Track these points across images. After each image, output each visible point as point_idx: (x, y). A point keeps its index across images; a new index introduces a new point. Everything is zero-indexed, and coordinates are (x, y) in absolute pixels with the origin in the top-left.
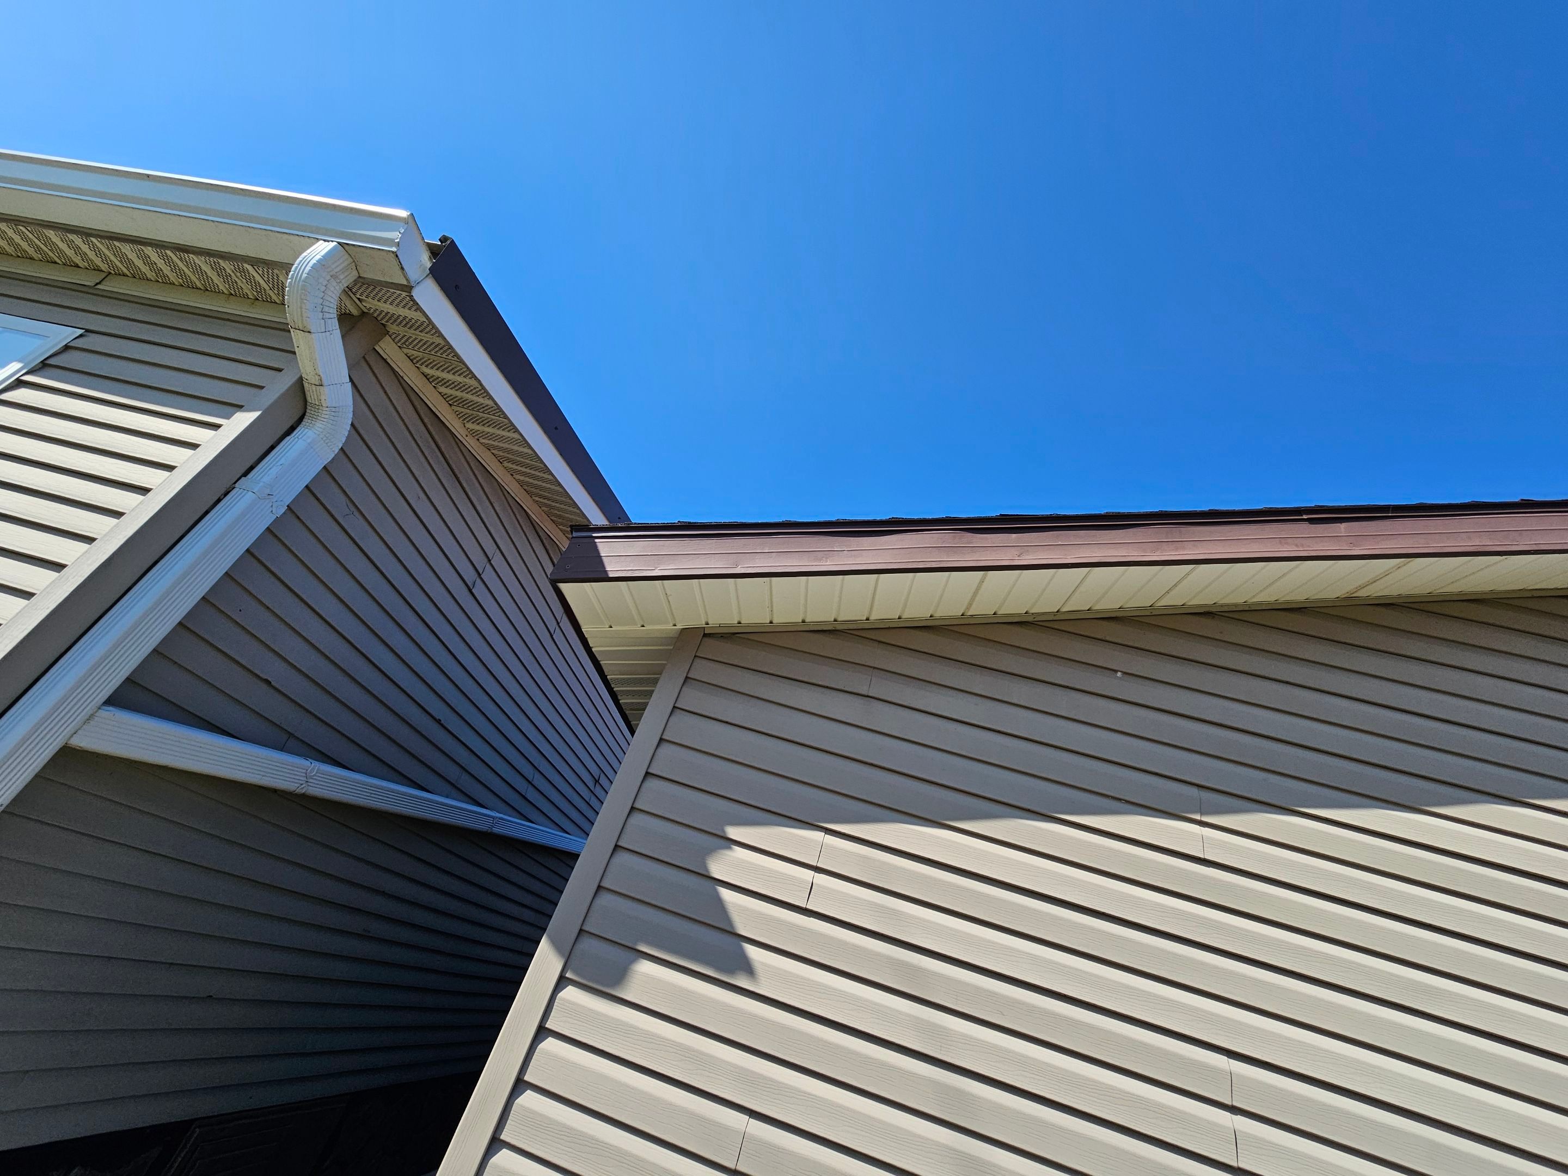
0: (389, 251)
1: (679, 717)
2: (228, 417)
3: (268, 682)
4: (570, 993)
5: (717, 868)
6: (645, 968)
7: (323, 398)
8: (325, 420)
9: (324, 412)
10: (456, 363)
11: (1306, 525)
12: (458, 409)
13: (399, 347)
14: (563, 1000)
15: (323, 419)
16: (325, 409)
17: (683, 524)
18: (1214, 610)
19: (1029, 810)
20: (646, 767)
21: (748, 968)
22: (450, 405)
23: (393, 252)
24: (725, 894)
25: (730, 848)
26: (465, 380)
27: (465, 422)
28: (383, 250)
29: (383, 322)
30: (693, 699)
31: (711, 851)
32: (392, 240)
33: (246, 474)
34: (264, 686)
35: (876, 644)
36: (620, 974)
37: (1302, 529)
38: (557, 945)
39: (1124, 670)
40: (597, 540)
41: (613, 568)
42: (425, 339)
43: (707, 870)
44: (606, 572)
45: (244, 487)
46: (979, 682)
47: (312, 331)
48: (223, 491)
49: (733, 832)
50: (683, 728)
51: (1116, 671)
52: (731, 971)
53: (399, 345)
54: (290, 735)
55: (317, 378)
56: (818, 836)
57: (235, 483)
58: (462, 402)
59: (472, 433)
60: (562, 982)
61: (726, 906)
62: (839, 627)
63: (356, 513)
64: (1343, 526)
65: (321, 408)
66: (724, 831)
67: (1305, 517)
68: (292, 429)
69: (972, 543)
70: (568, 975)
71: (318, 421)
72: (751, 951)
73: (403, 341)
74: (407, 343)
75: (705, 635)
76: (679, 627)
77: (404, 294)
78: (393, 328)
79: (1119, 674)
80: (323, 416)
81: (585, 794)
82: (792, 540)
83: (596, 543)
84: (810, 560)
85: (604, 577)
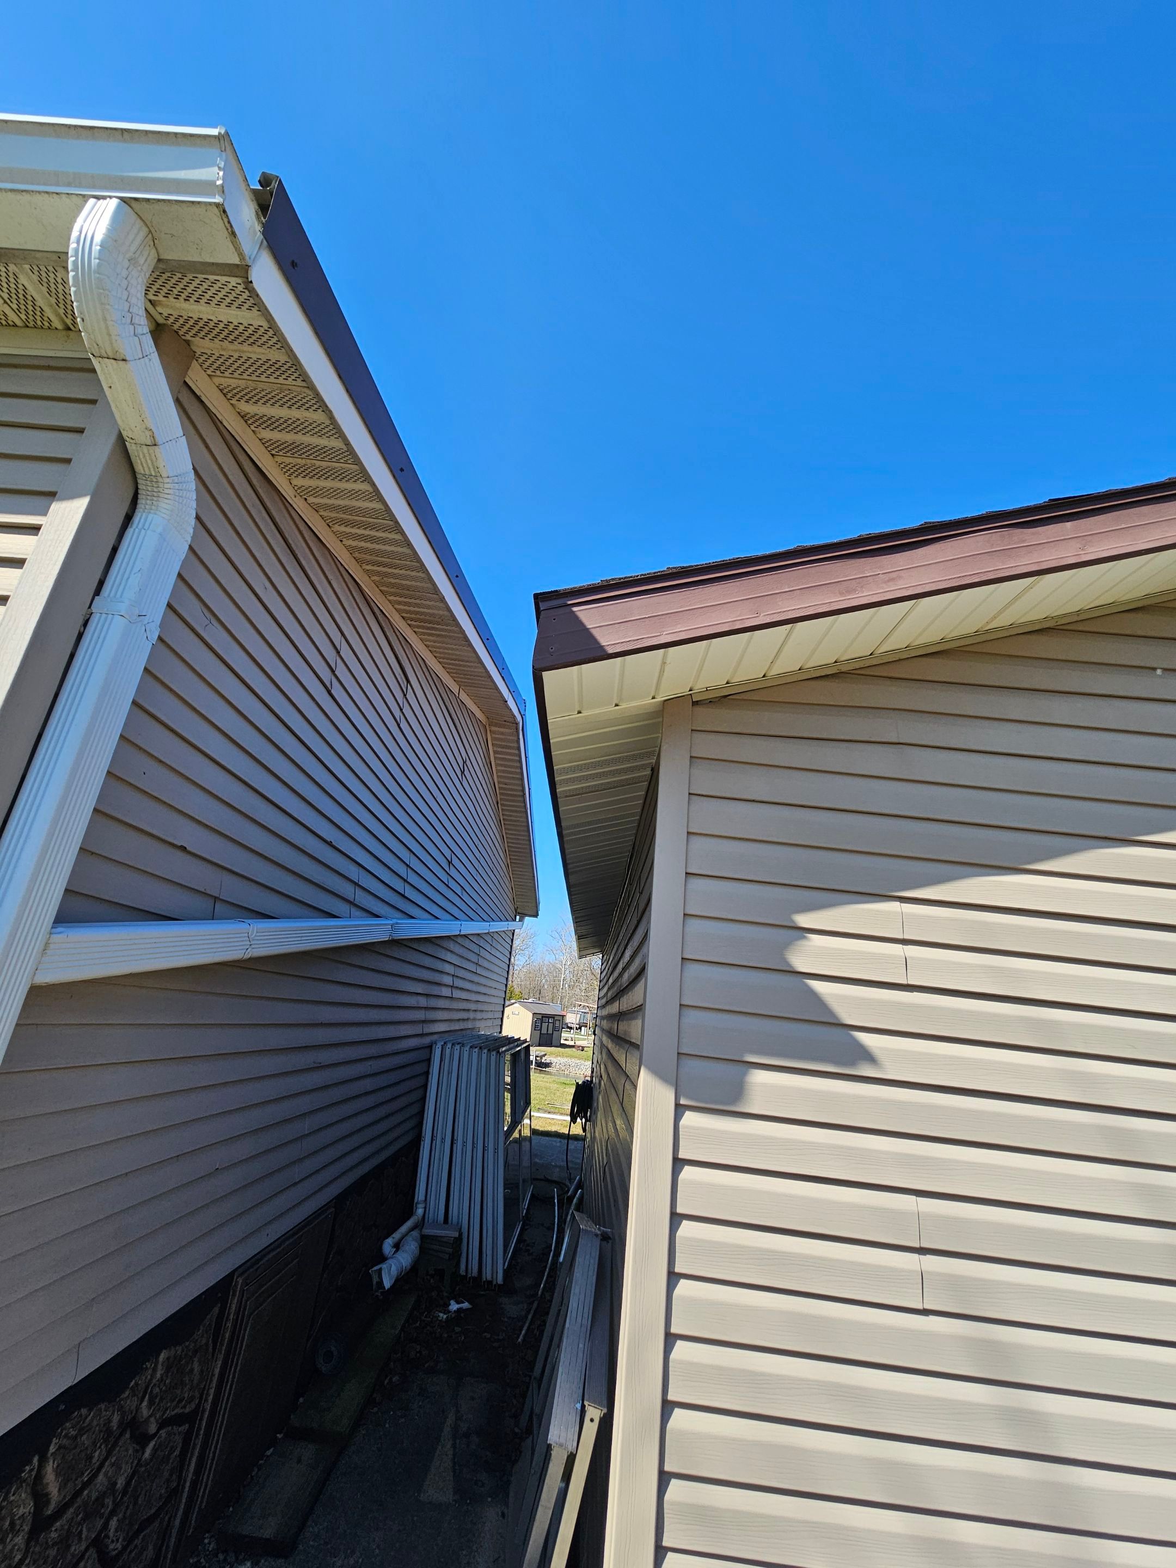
0: (210, 204)
1: (699, 804)
2: (44, 513)
3: (183, 849)
4: (689, 1118)
5: (800, 962)
6: (759, 1078)
7: (161, 464)
8: (169, 497)
9: (166, 486)
10: (299, 389)
12: (287, 460)
13: (209, 375)
14: (687, 1127)
15: (166, 496)
16: (168, 480)
17: (675, 571)
19: (1106, 838)
20: (684, 868)
21: (868, 1056)
22: (273, 455)
23: (217, 205)
24: (816, 985)
25: (805, 937)
26: (307, 414)
27: (293, 477)
28: (199, 203)
29: (188, 337)
30: (708, 780)
31: (787, 945)
32: (212, 183)
33: (98, 592)
34: (179, 854)
35: (888, 682)
36: (738, 1090)
38: (659, 1073)
39: (1166, 666)
40: (575, 609)
41: (608, 640)
42: (254, 357)
43: (789, 965)
44: (602, 647)
45: (105, 611)
46: (1016, 706)
47: (127, 359)
48: (81, 622)
49: (803, 920)
52: (852, 1064)
53: (209, 372)
54: (216, 899)
55: (148, 433)
56: (895, 906)
57: (90, 607)
58: (293, 449)
59: (299, 491)
60: (680, 1110)
61: (823, 999)
62: (844, 669)
63: (214, 621)
65: (160, 480)
66: (793, 921)
68: (128, 519)
70: (683, 1102)
71: (160, 499)
72: (863, 1037)
73: (216, 365)
74: (222, 368)
75: (695, 703)
76: (659, 699)
77: (233, 281)
78: (202, 345)
80: (166, 491)
81: (444, 878)
82: (813, 571)
83: (573, 612)
84: (841, 594)
85: (601, 655)
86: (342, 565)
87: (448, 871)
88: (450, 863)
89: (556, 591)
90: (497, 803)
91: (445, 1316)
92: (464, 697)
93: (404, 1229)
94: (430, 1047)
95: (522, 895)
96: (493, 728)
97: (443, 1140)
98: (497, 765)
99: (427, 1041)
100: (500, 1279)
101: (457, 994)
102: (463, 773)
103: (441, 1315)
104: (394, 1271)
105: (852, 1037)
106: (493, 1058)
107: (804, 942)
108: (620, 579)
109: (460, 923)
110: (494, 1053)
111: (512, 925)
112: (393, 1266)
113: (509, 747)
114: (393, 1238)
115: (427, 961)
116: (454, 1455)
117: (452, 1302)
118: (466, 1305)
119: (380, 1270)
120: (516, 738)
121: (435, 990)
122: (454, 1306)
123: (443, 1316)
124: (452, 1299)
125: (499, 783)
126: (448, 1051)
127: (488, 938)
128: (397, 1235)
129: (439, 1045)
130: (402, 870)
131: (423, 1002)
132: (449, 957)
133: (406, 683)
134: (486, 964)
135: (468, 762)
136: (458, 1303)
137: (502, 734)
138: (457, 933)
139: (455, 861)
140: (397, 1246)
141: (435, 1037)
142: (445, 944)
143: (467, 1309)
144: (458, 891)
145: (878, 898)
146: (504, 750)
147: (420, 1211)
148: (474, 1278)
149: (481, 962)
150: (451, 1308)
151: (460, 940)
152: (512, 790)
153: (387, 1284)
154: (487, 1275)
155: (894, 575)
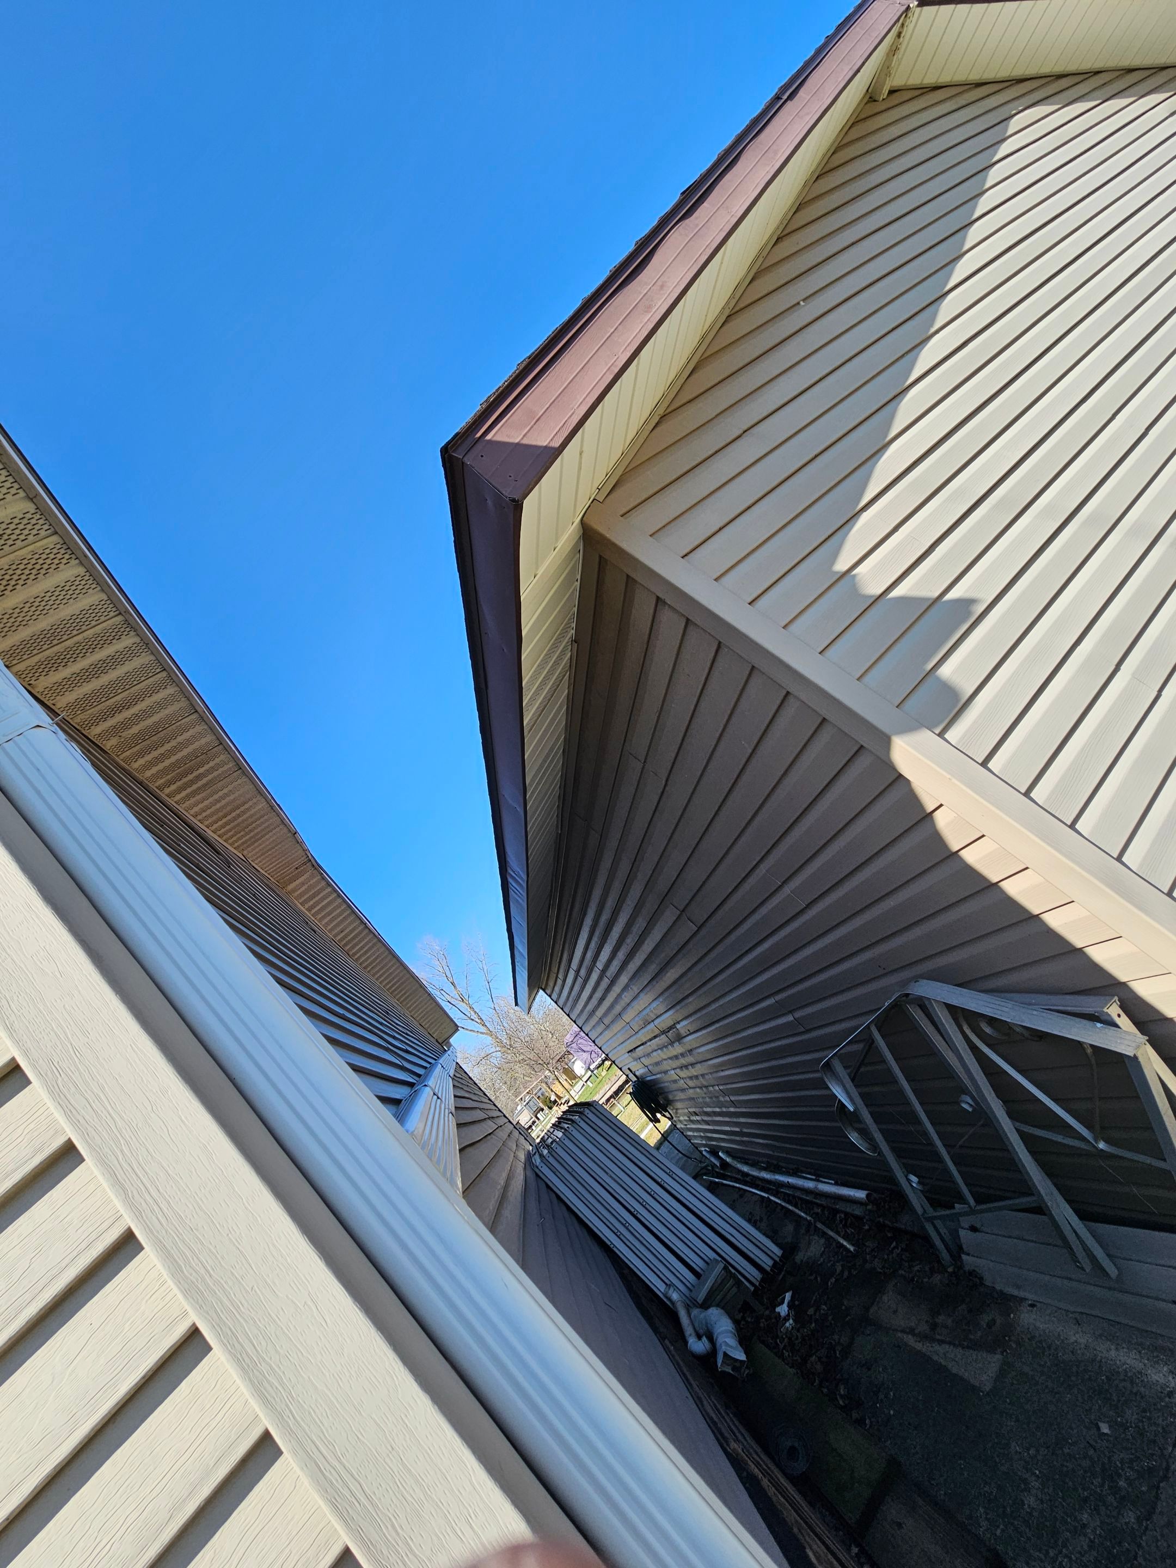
1: (696, 558)
4: (953, 735)
5: (872, 590)
6: (946, 671)
11: (789, 103)
14: (958, 741)
21: (966, 604)
24: (896, 593)
25: (855, 575)
31: (852, 588)
36: (949, 690)
39: (802, 298)
40: (489, 437)
43: (871, 596)
44: (546, 448)
49: (841, 565)
51: (798, 303)
52: (969, 614)
56: (865, 516)
60: (943, 736)
61: (909, 596)
66: (837, 573)
67: (785, 97)
69: (697, 225)
70: (938, 730)
72: (951, 596)
76: (577, 521)
79: (802, 303)
82: (611, 309)
83: (490, 441)
84: (648, 312)
85: (552, 454)
89: (457, 434)
91: (791, 1321)
93: (684, 1321)
95: (432, 1023)
96: (290, 887)
97: (626, 1225)
100: (778, 1251)
103: (787, 1324)
104: (732, 1344)
105: (945, 602)
106: (591, 1116)
107: (858, 578)
108: (494, 393)
111: (452, 1059)
112: (726, 1340)
113: (319, 892)
114: (690, 1335)
116: (950, 1343)
117: (778, 1309)
118: (788, 1296)
119: (725, 1354)
120: (319, 877)
122: (783, 1310)
123: (790, 1323)
124: (775, 1309)
128: (689, 1332)
136: (782, 1303)
137: (303, 884)
143: (792, 1297)
145: (855, 518)
146: (317, 899)
147: (675, 1296)
148: (762, 1280)
150: (783, 1314)
152: (351, 931)
153: (741, 1356)
154: (767, 1263)
155: (659, 283)
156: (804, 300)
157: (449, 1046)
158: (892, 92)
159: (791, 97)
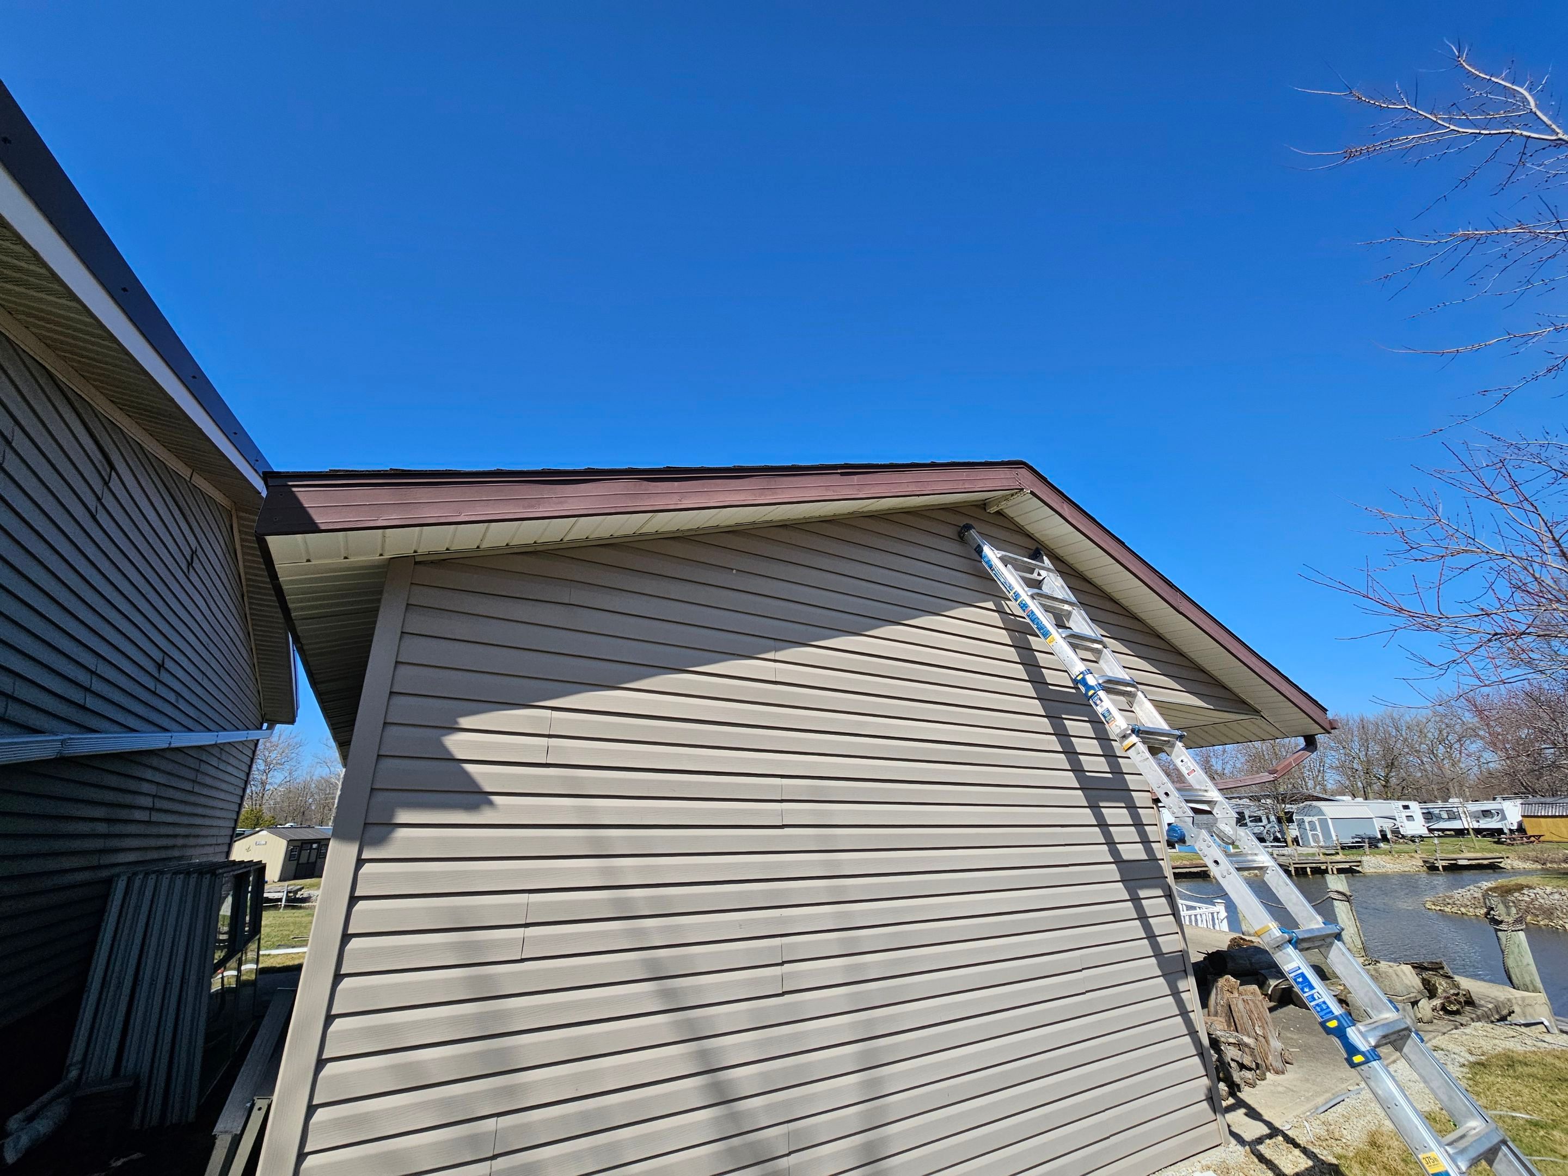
1: (407, 640)
4: (369, 868)
11: (838, 477)
14: (364, 874)
17: (396, 472)
18: (787, 523)
20: (389, 688)
30: (417, 623)
37: (835, 479)
40: (295, 489)
44: (316, 525)
50: (416, 650)
51: (732, 569)
60: (360, 862)
62: (540, 549)
64: (856, 477)
67: (839, 471)
70: (364, 856)
75: (416, 563)
76: (386, 556)
79: (734, 571)
81: (151, 684)
82: (506, 488)
84: (524, 507)
85: (315, 529)
86: (24, 351)
87: (157, 675)
88: (160, 666)
90: (243, 596)
92: (199, 481)
93: (45, 1098)
94: (109, 883)
95: (273, 699)
96: (242, 514)
97: (119, 985)
98: (244, 554)
99: (105, 873)
101: (156, 817)
102: (190, 564)
104: (24, 1140)
106: (206, 881)
109: (170, 734)
110: (208, 876)
111: (253, 735)
112: (23, 1137)
114: (24, 1112)
115: (113, 781)
117: (115, 1159)
118: (137, 1156)
121: (124, 814)
124: (115, 1156)
125: (246, 573)
126: (137, 883)
127: (215, 751)
128: (33, 1107)
129: (125, 878)
130: (83, 677)
131: (102, 828)
132: (149, 774)
133: (108, 470)
134: (208, 781)
135: (199, 551)
138: (166, 746)
139: (169, 664)
140: (30, 1119)
141: (117, 870)
142: (145, 760)
143: (140, 1158)
144: (172, 697)
147: (74, 1073)
149: (200, 778)
151: (168, 755)
153: (11, 1158)
154: (172, 1120)
155: (562, 499)
156: (737, 570)
157: (271, 727)
158: (999, 513)
159: (842, 474)
